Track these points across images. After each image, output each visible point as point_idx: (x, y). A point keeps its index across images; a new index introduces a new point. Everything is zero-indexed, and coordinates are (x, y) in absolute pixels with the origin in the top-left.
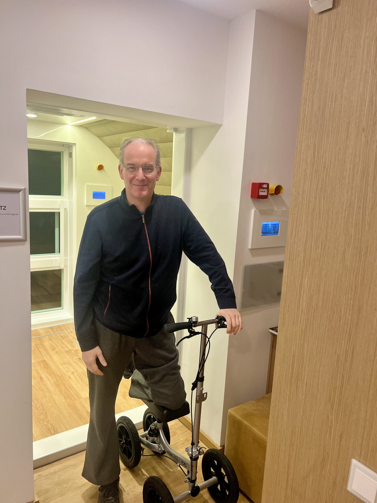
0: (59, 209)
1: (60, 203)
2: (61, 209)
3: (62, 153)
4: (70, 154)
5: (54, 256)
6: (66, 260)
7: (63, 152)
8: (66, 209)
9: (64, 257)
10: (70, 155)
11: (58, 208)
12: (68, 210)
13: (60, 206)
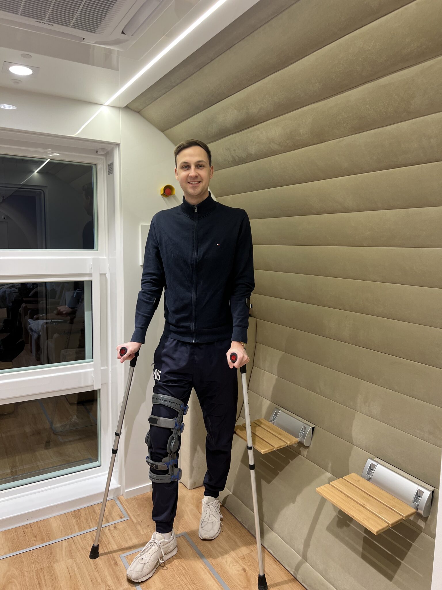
0: (90, 275)
1: (91, 263)
2: (93, 275)
3: (94, 167)
4: (109, 167)
5: (82, 366)
6: (104, 373)
7: (96, 165)
8: (103, 275)
9: (102, 366)
10: (110, 169)
11: (88, 272)
12: (108, 276)
13: (92, 268)
